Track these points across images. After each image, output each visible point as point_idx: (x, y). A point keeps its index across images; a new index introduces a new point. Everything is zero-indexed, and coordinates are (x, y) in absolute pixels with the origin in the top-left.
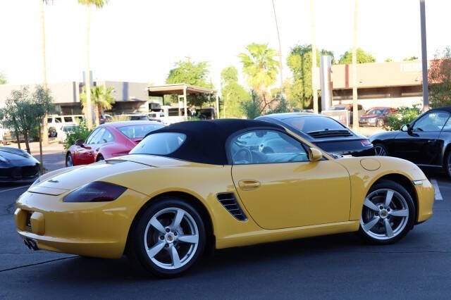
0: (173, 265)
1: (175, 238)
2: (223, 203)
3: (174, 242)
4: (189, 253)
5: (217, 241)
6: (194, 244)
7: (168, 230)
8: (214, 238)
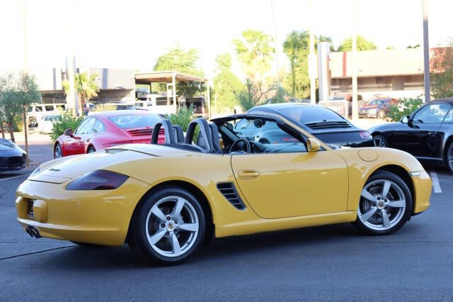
0: (173, 253)
1: (175, 226)
2: (223, 192)
3: (175, 230)
4: (189, 241)
5: (216, 230)
6: (194, 232)
7: (169, 219)
8: (213, 226)
